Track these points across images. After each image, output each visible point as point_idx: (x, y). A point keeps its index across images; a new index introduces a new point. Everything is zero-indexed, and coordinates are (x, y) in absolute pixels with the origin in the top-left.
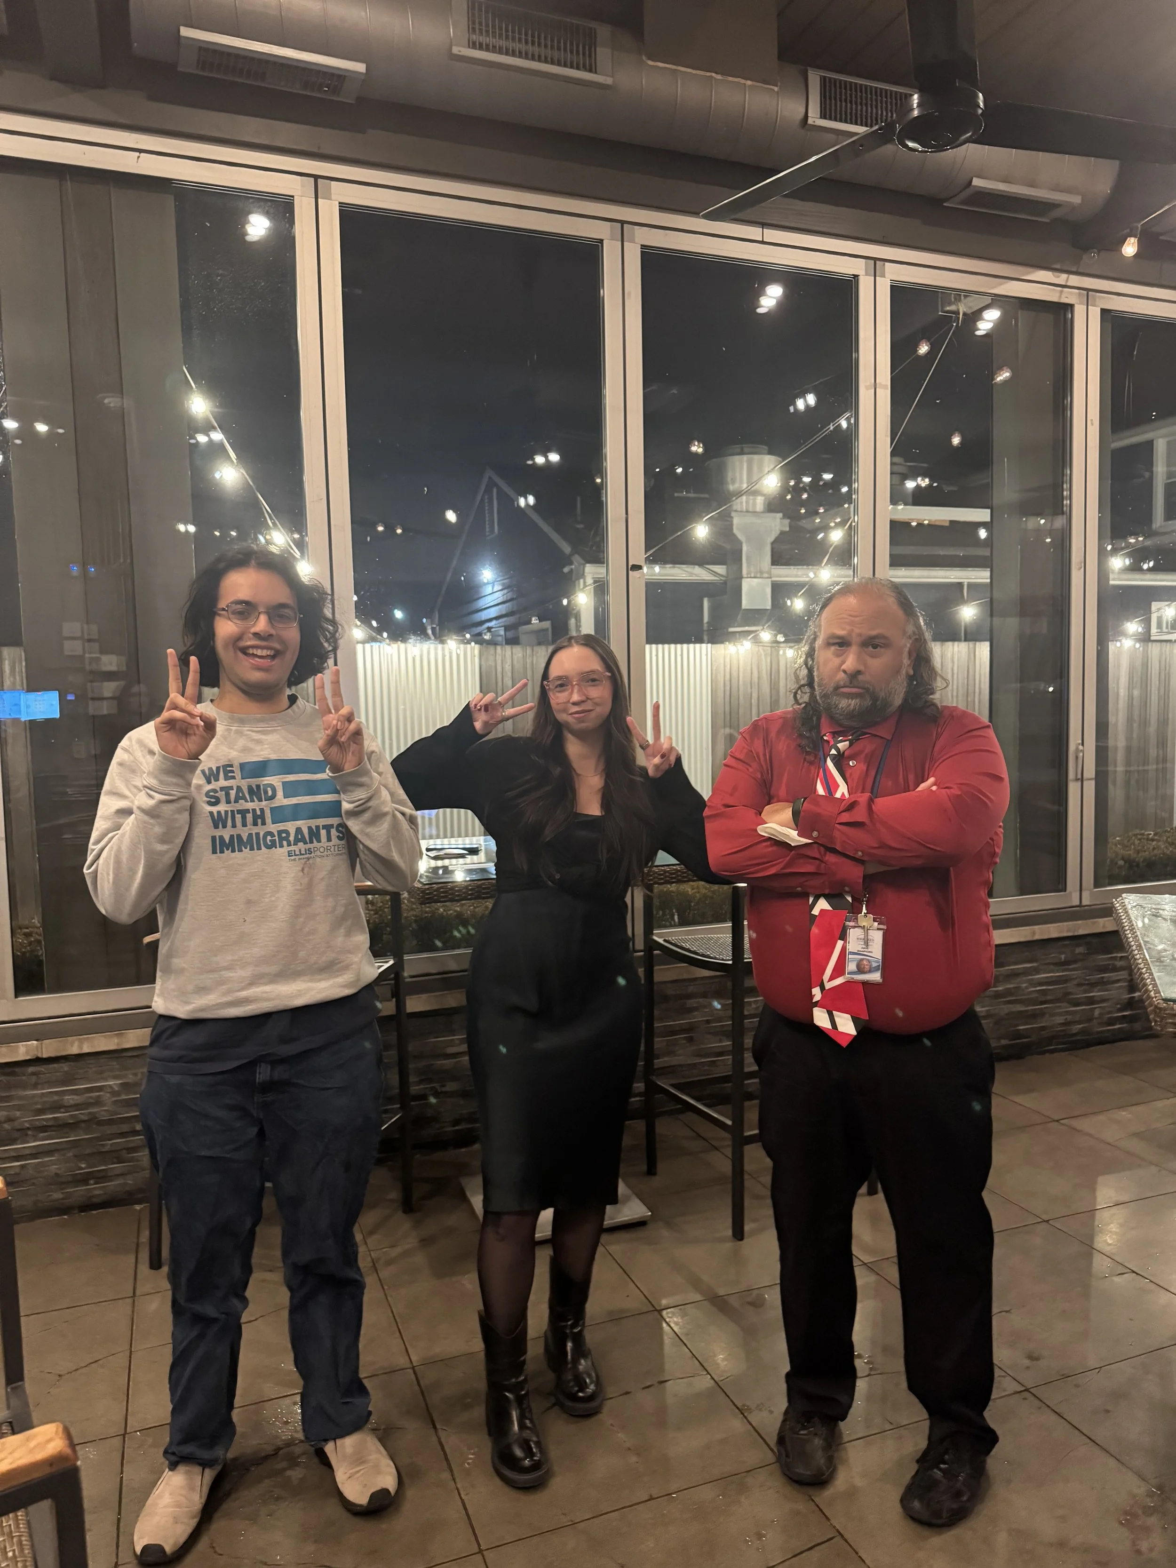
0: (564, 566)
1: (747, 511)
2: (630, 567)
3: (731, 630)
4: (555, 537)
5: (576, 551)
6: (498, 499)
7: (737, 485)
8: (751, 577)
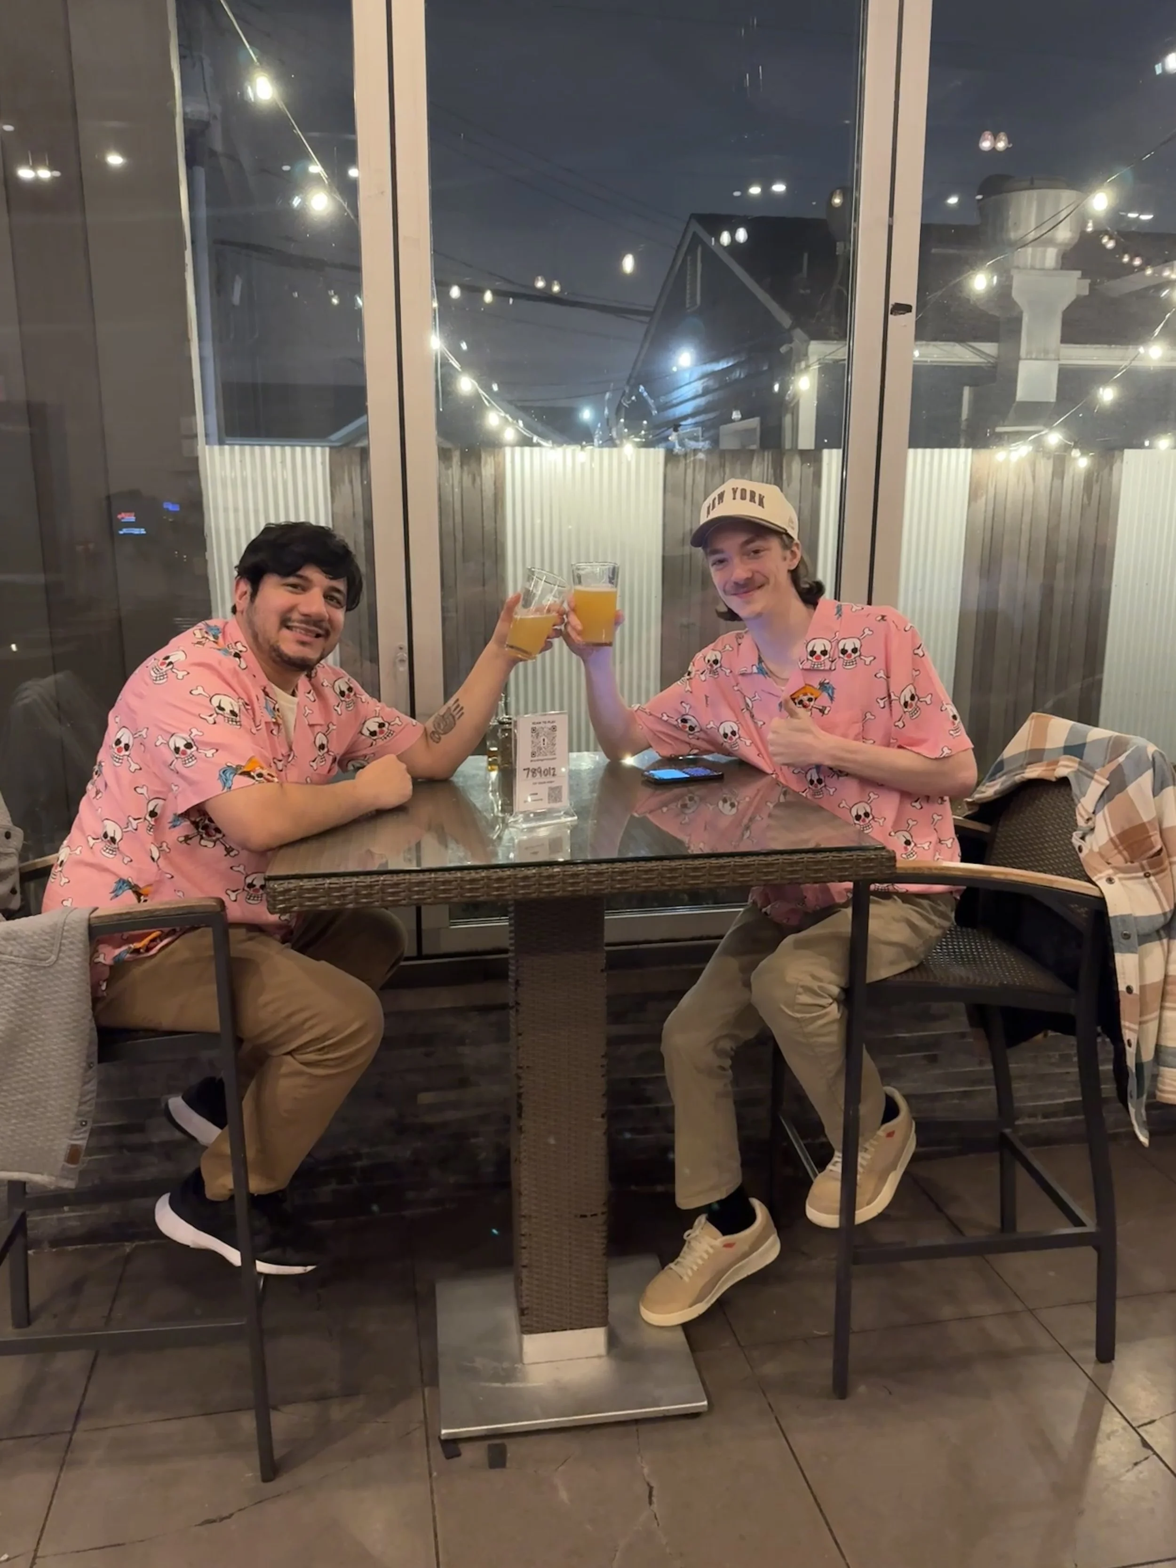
0: (781, 345)
1: (1033, 268)
2: (890, 307)
3: (999, 429)
4: (773, 306)
5: (797, 323)
6: (702, 262)
7: (1021, 233)
8: (1031, 359)
